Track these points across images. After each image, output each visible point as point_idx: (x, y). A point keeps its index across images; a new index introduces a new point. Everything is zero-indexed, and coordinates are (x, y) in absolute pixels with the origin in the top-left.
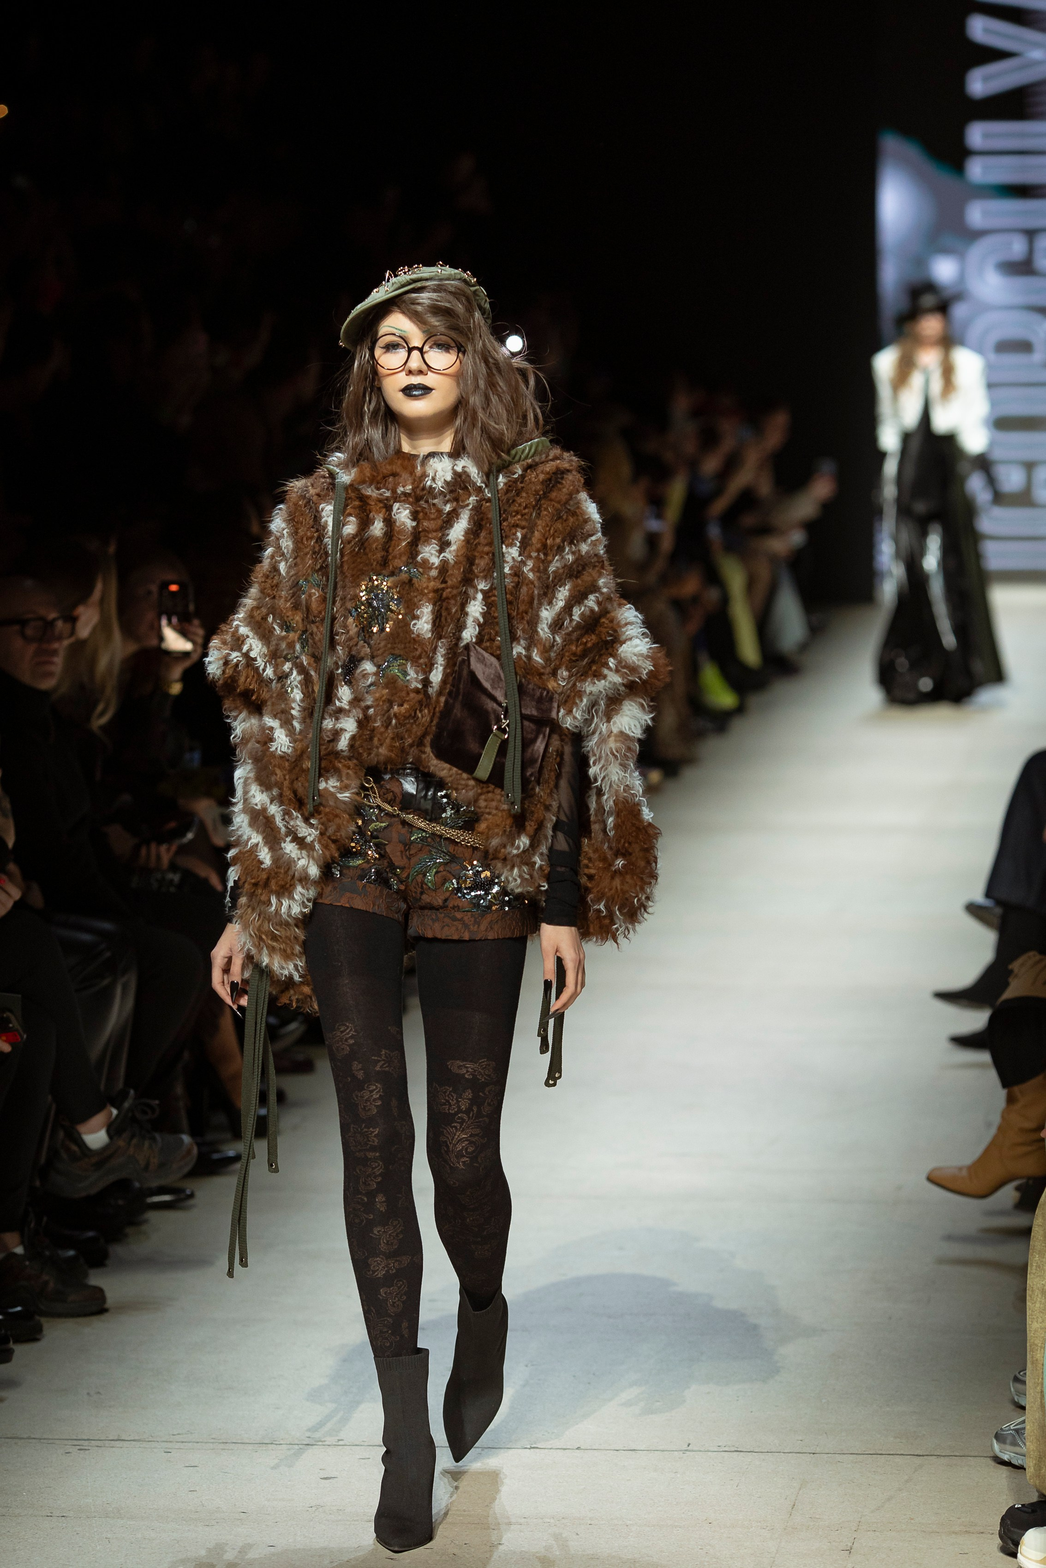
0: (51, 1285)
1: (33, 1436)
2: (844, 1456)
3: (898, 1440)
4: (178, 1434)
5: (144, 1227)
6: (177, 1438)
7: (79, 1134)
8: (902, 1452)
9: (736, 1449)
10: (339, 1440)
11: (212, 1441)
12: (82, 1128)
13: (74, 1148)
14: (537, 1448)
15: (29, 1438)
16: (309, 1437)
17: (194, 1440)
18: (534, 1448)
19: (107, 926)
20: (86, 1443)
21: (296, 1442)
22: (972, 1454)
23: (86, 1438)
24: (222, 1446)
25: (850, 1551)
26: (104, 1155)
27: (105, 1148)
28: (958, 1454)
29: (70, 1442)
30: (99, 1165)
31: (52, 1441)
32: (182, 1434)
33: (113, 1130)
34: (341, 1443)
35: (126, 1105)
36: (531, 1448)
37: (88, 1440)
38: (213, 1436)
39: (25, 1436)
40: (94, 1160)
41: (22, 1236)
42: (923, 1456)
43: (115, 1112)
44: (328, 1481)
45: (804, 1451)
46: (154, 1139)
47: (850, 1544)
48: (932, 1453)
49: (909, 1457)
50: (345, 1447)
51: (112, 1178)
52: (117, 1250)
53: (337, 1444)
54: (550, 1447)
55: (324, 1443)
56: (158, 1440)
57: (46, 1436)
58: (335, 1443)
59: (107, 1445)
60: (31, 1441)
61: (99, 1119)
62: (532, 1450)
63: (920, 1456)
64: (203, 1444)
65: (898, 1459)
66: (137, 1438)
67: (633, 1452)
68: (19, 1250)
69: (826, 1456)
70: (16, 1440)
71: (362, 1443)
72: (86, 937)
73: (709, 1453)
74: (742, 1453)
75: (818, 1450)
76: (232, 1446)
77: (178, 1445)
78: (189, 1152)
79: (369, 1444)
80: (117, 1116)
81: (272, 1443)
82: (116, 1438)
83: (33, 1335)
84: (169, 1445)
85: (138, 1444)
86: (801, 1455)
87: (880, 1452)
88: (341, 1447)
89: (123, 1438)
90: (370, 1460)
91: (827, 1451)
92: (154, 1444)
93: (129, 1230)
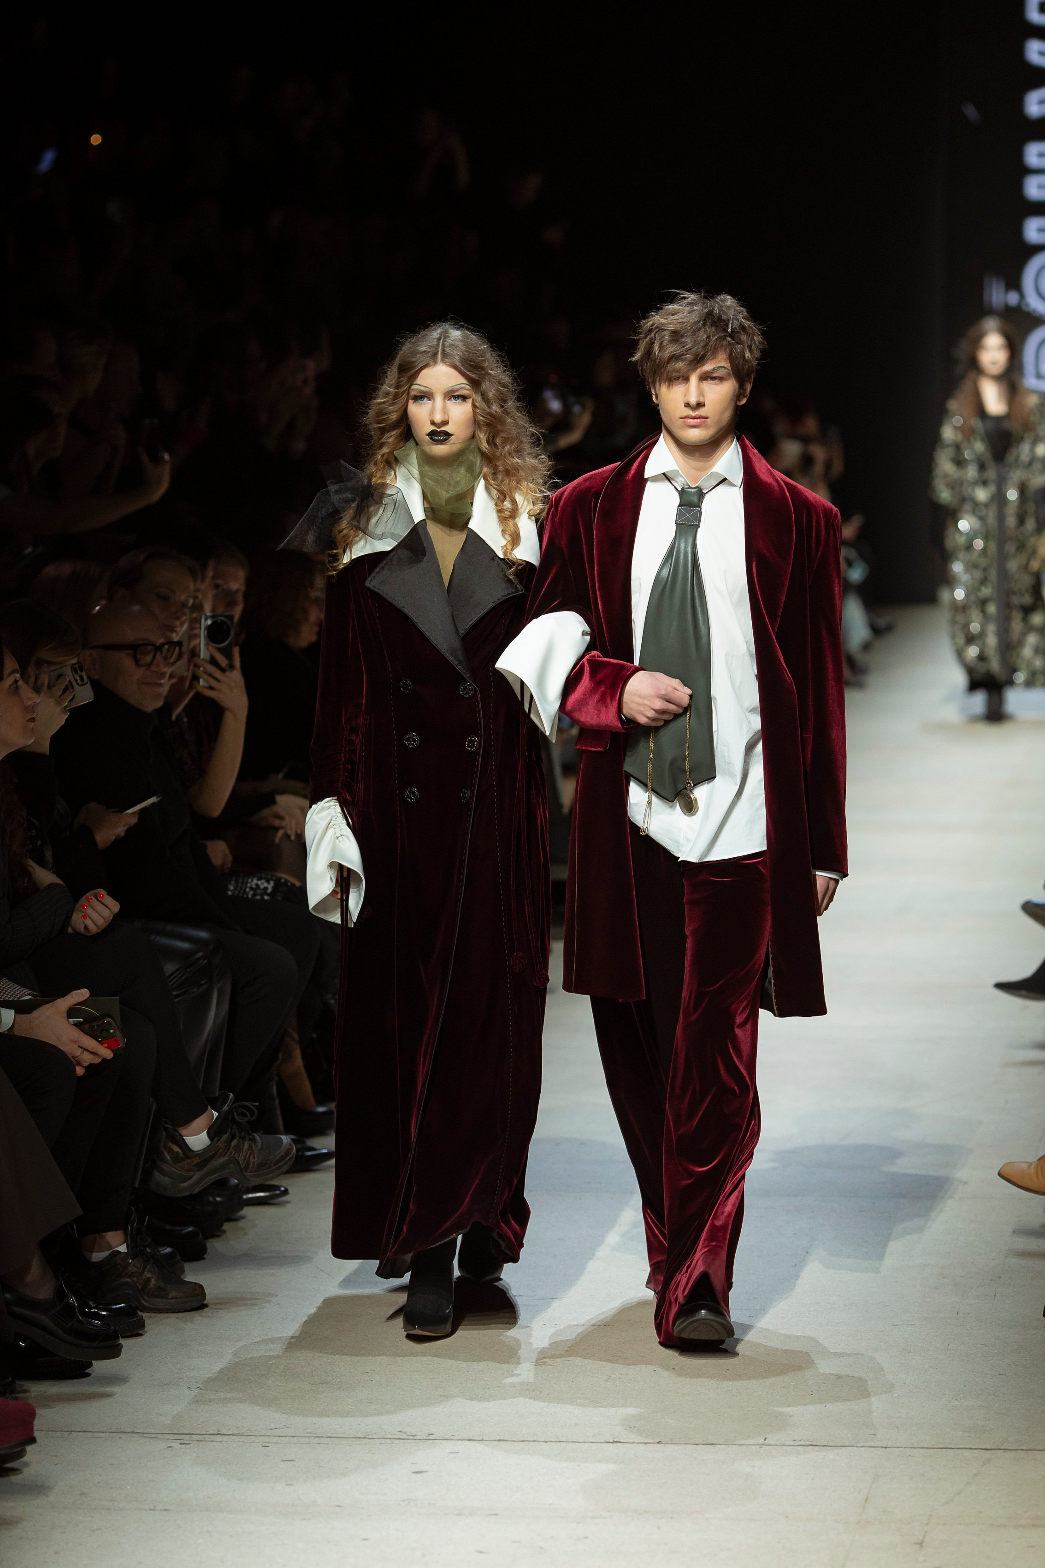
0: (153, 1282)
1: (136, 1431)
2: (916, 1450)
3: (967, 1434)
4: (275, 1429)
5: (241, 1223)
6: (275, 1432)
7: (181, 1136)
8: (970, 1446)
9: (811, 1443)
10: (429, 1435)
11: (308, 1435)
12: (183, 1132)
13: (176, 1149)
14: (620, 1442)
15: (133, 1432)
16: (401, 1432)
17: (291, 1434)
18: (617, 1442)
19: (203, 934)
20: (188, 1437)
21: (389, 1437)
22: (1038, 1447)
23: (187, 1433)
24: (317, 1441)
25: (921, 1544)
26: (206, 1156)
27: (206, 1150)
28: (1024, 1448)
29: (172, 1437)
30: (200, 1166)
31: (153, 1436)
32: (279, 1428)
33: (214, 1132)
34: (431, 1437)
35: (226, 1108)
36: (614, 1442)
37: (189, 1434)
38: (309, 1431)
39: (129, 1430)
40: (196, 1161)
41: (126, 1234)
42: (991, 1450)
43: (216, 1114)
44: (419, 1475)
45: (876, 1445)
46: (253, 1140)
47: (921, 1538)
48: (1000, 1447)
49: (977, 1450)
50: (436, 1441)
51: (214, 1177)
52: (215, 1245)
53: (428, 1438)
54: (632, 1441)
55: (415, 1438)
56: (256, 1434)
57: (148, 1431)
58: (425, 1438)
59: (207, 1439)
60: (134, 1435)
61: (202, 1121)
62: (615, 1444)
63: (988, 1450)
64: (299, 1438)
65: (967, 1453)
66: (235, 1432)
67: (712, 1446)
68: (123, 1249)
69: (897, 1450)
70: (120, 1435)
71: (452, 1438)
72: (185, 945)
73: (785, 1447)
74: (816, 1447)
75: (890, 1444)
76: (326, 1440)
77: (276, 1439)
78: (288, 1152)
79: (459, 1438)
80: (217, 1117)
81: (365, 1438)
82: (216, 1433)
83: (136, 1330)
84: (267, 1439)
85: (237, 1438)
86: (873, 1448)
87: (950, 1446)
88: (432, 1441)
89: (222, 1433)
90: (460, 1454)
91: (898, 1445)
92: (252, 1439)
93: (226, 1226)
